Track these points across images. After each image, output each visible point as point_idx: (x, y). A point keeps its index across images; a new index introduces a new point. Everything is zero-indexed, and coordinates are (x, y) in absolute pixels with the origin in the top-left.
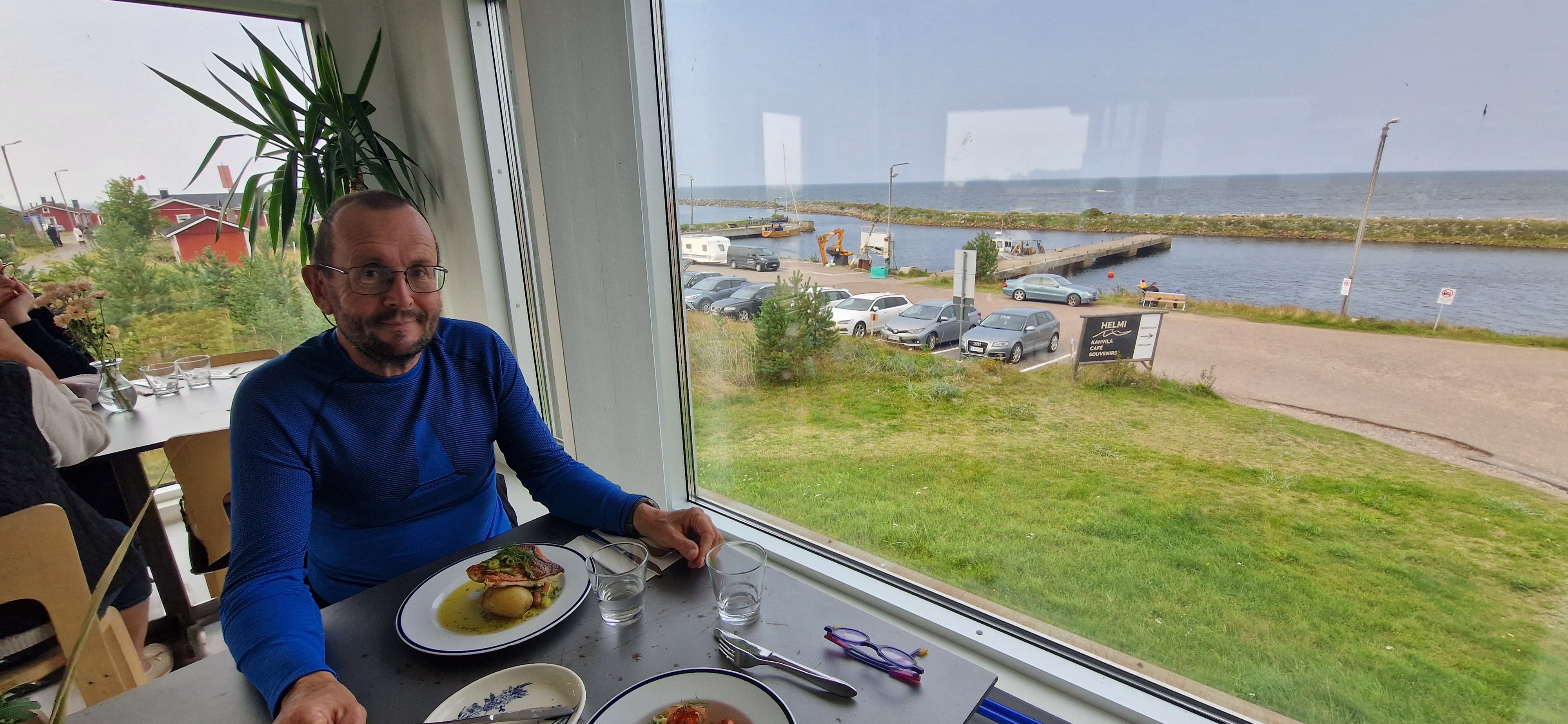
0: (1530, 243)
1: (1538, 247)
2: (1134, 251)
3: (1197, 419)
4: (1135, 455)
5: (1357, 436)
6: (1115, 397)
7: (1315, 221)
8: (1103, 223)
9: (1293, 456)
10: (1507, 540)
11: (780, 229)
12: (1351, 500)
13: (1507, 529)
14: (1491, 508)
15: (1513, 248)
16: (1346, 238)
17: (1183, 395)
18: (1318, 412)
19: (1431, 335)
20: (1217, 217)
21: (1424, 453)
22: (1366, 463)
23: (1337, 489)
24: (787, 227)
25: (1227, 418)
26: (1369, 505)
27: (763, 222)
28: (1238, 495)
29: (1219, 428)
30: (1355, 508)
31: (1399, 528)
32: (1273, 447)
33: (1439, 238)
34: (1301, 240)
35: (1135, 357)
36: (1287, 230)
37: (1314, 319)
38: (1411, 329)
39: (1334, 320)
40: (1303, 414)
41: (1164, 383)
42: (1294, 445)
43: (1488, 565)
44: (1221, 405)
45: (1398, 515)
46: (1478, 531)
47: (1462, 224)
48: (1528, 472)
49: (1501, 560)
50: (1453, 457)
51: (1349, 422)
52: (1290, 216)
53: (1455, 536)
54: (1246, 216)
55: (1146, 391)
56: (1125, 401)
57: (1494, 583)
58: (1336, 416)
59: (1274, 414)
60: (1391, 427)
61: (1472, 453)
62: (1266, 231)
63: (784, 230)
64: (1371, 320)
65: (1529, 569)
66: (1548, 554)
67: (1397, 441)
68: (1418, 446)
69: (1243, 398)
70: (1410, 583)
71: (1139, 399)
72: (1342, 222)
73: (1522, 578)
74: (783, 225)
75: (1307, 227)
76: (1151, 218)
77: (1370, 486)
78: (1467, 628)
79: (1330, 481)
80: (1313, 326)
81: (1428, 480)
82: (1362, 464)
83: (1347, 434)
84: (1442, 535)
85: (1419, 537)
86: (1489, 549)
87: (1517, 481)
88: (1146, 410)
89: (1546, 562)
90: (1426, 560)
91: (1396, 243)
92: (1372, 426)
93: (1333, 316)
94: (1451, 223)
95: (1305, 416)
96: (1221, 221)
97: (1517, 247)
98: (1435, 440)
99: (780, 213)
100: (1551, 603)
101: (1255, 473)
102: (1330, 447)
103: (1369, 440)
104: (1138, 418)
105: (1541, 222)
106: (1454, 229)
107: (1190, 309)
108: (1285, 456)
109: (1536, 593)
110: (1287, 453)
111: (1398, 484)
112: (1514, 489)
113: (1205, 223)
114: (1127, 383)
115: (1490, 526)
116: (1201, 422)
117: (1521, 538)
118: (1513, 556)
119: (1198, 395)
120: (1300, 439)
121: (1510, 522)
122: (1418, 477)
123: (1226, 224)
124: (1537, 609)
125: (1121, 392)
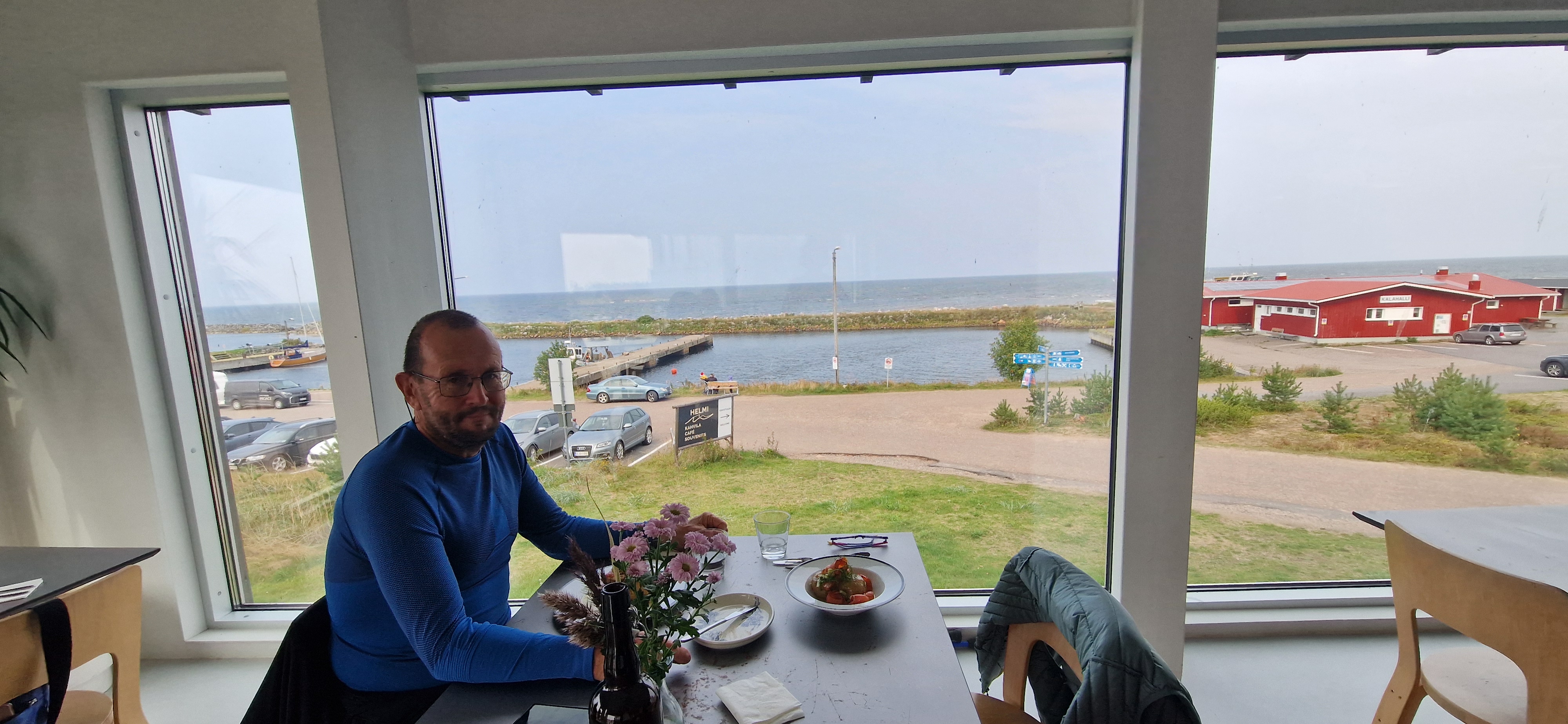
0: (917, 325)
1: (921, 328)
2: (686, 350)
3: (775, 477)
4: (744, 514)
5: (871, 465)
6: (713, 471)
7: (803, 318)
8: (656, 328)
9: (842, 488)
10: (961, 510)
11: (298, 355)
12: (883, 509)
13: (960, 504)
14: (948, 493)
15: (909, 329)
16: (823, 329)
17: (760, 459)
18: (845, 454)
19: (887, 391)
20: (740, 318)
21: (907, 468)
22: (882, 482)
23: (873, 503)
24: (306, 352)
25: (794, 471)
26: (892, 509)
27: (269, 349)
28: (819, 524)
29: (792, 480)
30: (886, 513)
31: (911, 519)
32: (828, 485)
33: (873, 325)
34: (796, 332)
35: (719, 436)
36: (787, 325)
37: (822, 389)
38: (876, 389)
39: (834, 388)
40: (836, 457)
41: (744, 453)
42: (840, 480)
43: (958, 529)
44: (787, 462)
45: (908, 511)
46: (945, 509)
47: (882, 315)
48: (957, 467)
49: (963, 523)
50: (921, 467)
51: (863, 457)
52: (787, 315)
53: (938, 516)
54: (759, 317)
55: (734, 462)
56: (722, 474)
57: (964, 539)
58: (855, 455)
59: (821, 461)
60: (886, 455)
61: (929, 462)
62: (774, 327)
63: (304, 356)
64: (854, 385)
65: (976, 524)
66: (981, 512)
67: (891, 463)
68: (903, 464)
69: (798, 454)
70: (928, 552)
71: (731, 470)
72: (819, 317)
73: (976, 530)
74: (301, 351)
75: (798, 322)
76: (693, 321)
77: (889, 496)
78: (961, 570)
79: (867, 499)
80: (822, 395)
81: (915, 485)
82: (880, 483)
83: (865, 465)
84: (933, 517)
85: (922, 522)
86: (956, 518)
87: (954, 474)
88: (737, 478)
89: (982, 517)
90: (930, 535)
91: (851, 330)
92: (876, 457)
93: (832, 385)
94: (877, 315)
95: (839, 459)
96: (744, 321)
97: (911, 328)
98: (910, 458)
99: (293, 336)
100: (991, 541)
101: (825, 506)
102: (860, 476)
103: (878, 467)
104: (736, 485)
105: (920, 312)
106: (879, 319)
107: (742, 392)
108: (838, 489)
109: (983, 538)
110: (838, 487)
111: (901, 491)
112: (954, 478)
113: (733, 323)
114: (720, 458)
115: (952, 504)
116: (778, 477)
117: (967, 507)
118: (966, 519)
119: (770, 458)
120: (842, 475)
121: (959, 499)
122: (910, 484)
123: (748, 323)
124: (987, 547)
125: (717, 466)
